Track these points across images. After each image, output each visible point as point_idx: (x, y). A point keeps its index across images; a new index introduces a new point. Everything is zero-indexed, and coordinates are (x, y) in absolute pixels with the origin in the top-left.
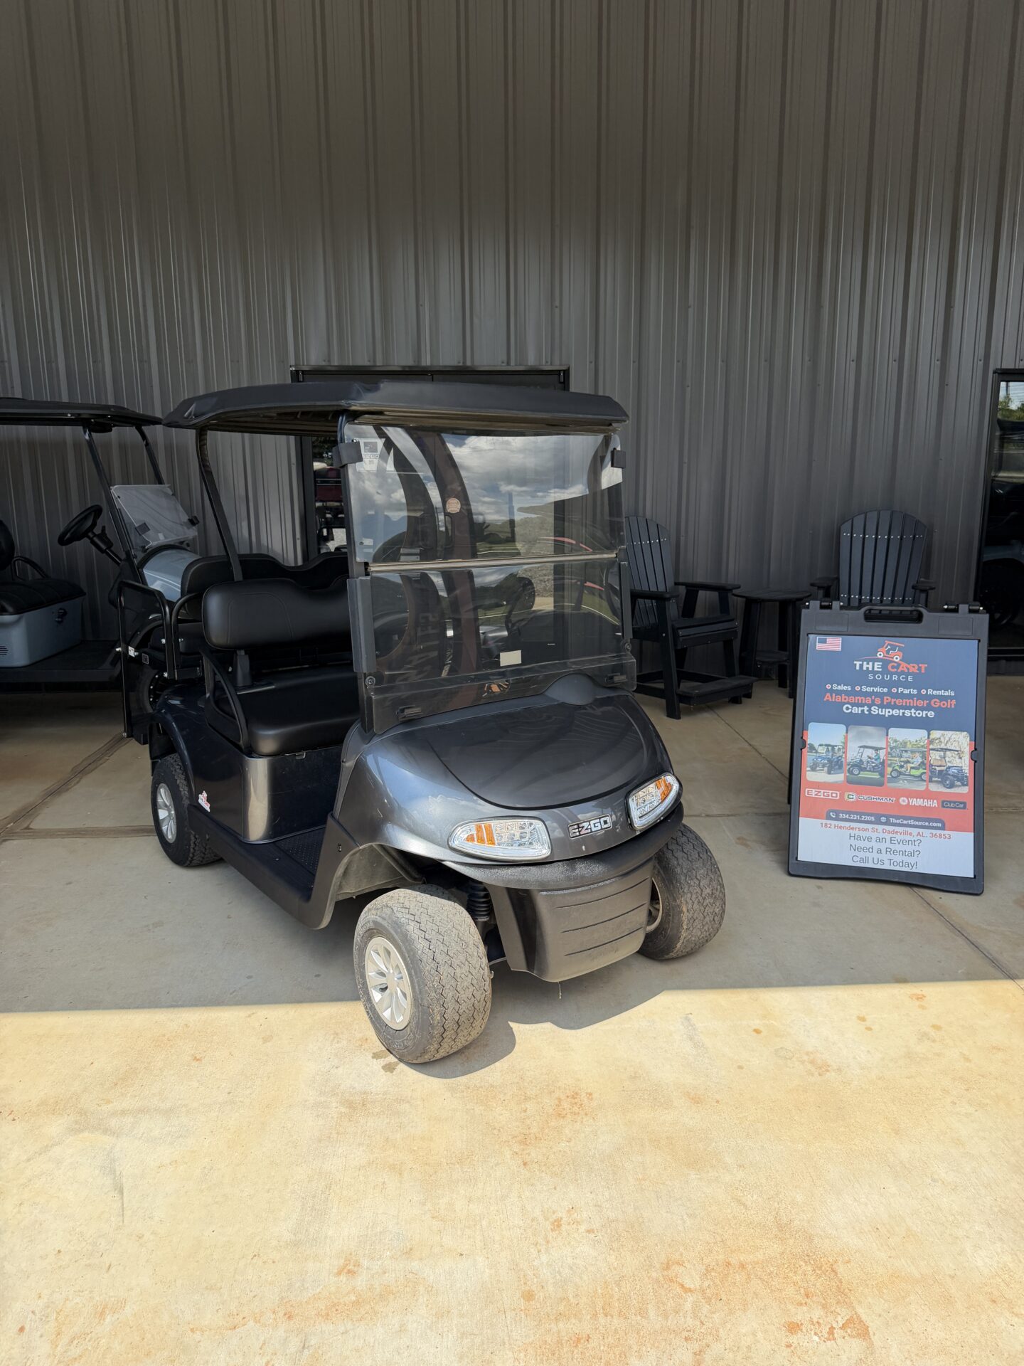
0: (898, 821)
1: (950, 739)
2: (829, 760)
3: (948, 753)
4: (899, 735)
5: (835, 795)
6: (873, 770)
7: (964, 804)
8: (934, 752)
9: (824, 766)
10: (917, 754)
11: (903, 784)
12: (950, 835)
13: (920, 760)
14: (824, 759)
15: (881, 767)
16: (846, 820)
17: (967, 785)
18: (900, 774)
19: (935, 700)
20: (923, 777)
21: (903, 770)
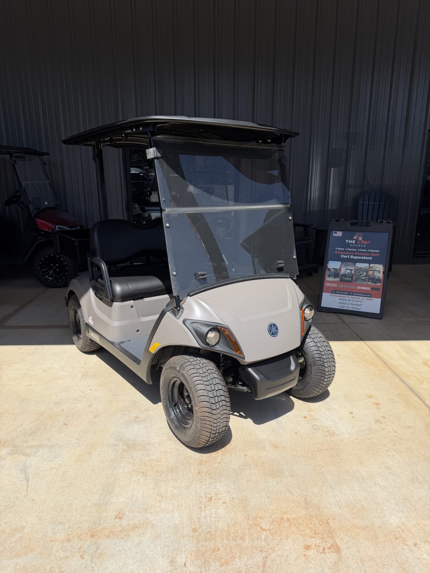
0: (356, 294)
1: (376, 267)
2: (335, 274)
3: (375, 272)
4: (359, 265)
5: (335, 285)
6: (349, 277)
7: (379, 289)
8: (371, 271)
9: (332, 276)
10: (365, 272)
11: (359, 282)
12: (373, 299)
13: (365, 274)
14: (333, 273)
15: (351, 276)
16: (338, 294)
17: (381, 283)
18: (358, 278)
19: (373, 254)
20: (366, 280)
21: (360, 277)
